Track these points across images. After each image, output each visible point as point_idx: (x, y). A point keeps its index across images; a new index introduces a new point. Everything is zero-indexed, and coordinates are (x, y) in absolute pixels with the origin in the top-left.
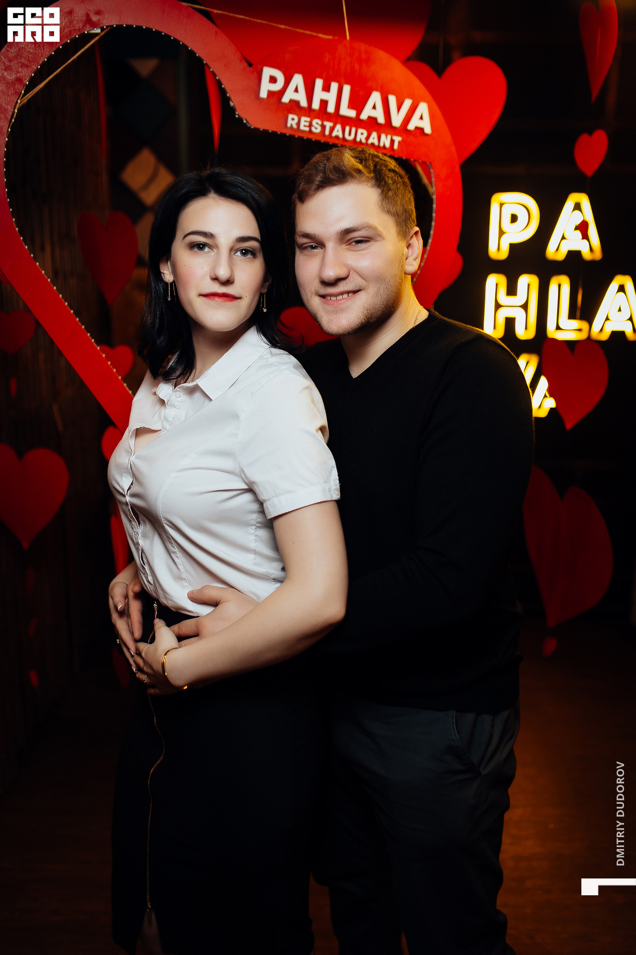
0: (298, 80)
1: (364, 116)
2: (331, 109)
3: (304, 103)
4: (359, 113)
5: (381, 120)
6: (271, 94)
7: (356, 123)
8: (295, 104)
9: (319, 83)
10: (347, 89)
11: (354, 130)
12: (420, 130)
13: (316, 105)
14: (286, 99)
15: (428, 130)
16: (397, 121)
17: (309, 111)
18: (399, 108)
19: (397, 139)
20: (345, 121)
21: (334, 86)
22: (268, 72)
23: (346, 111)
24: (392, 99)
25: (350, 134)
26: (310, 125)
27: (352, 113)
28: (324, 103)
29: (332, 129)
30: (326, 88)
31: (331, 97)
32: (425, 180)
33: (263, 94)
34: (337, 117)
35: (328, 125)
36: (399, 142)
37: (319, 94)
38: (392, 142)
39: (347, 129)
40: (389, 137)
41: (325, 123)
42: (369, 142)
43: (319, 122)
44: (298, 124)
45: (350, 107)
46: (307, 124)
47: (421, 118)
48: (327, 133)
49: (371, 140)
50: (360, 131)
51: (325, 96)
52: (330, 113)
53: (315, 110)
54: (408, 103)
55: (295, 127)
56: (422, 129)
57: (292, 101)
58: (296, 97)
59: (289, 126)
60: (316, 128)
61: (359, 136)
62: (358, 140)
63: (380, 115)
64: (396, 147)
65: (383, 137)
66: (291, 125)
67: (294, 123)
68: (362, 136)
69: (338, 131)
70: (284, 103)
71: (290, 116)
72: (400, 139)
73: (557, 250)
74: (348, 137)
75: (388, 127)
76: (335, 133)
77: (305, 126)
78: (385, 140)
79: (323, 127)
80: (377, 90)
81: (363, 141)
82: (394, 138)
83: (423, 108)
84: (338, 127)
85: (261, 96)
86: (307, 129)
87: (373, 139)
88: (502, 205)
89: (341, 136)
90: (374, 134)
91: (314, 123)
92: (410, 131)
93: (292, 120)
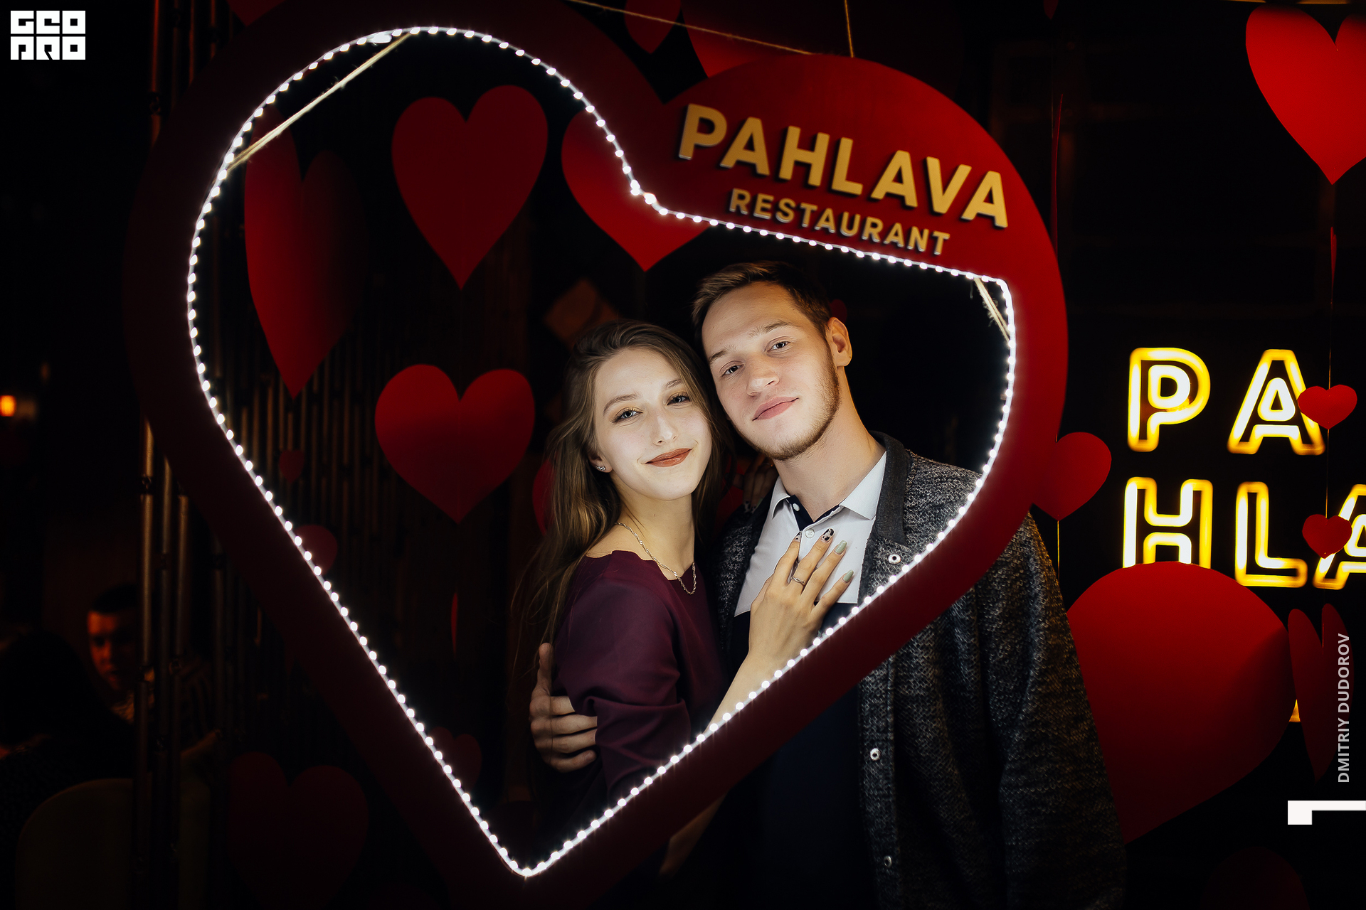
0: (753, 127)
1: (878, 193)
2: (815, 178)
3: (763, 168)
4: (870, 186)
5: (912, 201)
6: (698, 148)
7: (864, 205)
8: (746, 169)
9: (794, 134)
10: (846, 145)
11: (858, 218)
12: (986, 220)
13: (786, 172)
14: (728, 162)
15: (1002, 221)
16: (942, 202)
17: (773, 183)
18: (946, 181)
19: (942, 236)
20: (842, 202)
21: (823, 140)
22: (696, 113)
23: (841, 183)
24: (934, 165)
25: (850, 227)
26: (775, 209)
27: (856, 189)
28: (802, 169)
29: (816, 217)
30: (808, 143)
31: (817, 159)
32: (994, 313)
33: (686, 153)
34: (827, 196)
35: (809, 208)
36: (945, 241)
37: (792, 153)
38: (932, 241)
39: (846, 216)
40: (926, 232)
41: (804, 205)
42: (887, 242)
43: (793, 204)
44: (751, 207)
45: (851, 177)
46: (768, 206)
47: (989, 199)
48: (805, 224)
49: (891, 238)
50: (870, 220)
51: (804, 156)
52: (813, 187)
53: (784, 181)
54: (963, 172)
55: (745, 212)
56: (991, 219)
57: (739, 164)
58: (748, 157)
59: (733, 209)
60: (786, 214)
61: (868, 230)
62: (865, 237)
63: (908, 191)
64: (938, 252)
65: (915, 231)
66: (738, 208)
67: (743, 204)
68: (872, 231)
69: (827, 220)
70: (725, 169)
71: (736, 192)
72: (947, 236)
73: (1246, 438)
74: (845, 232)
75: (924, 215)
76: (822, 224)
77: (764, 210)
78: (919, 239)
79: (799, 213)
80: (904, 149)
81: (876, 239)
82: (936, 234)
83: (993, 181)
84: (829, 212)
85: (681, 156)
86: (767, 216)
87: (896, 236)
88: (1146, 365)
89: (832, 231)
90: (898, 227)
91: (782, 204)
92: (967, 221)
93: (738, 200)
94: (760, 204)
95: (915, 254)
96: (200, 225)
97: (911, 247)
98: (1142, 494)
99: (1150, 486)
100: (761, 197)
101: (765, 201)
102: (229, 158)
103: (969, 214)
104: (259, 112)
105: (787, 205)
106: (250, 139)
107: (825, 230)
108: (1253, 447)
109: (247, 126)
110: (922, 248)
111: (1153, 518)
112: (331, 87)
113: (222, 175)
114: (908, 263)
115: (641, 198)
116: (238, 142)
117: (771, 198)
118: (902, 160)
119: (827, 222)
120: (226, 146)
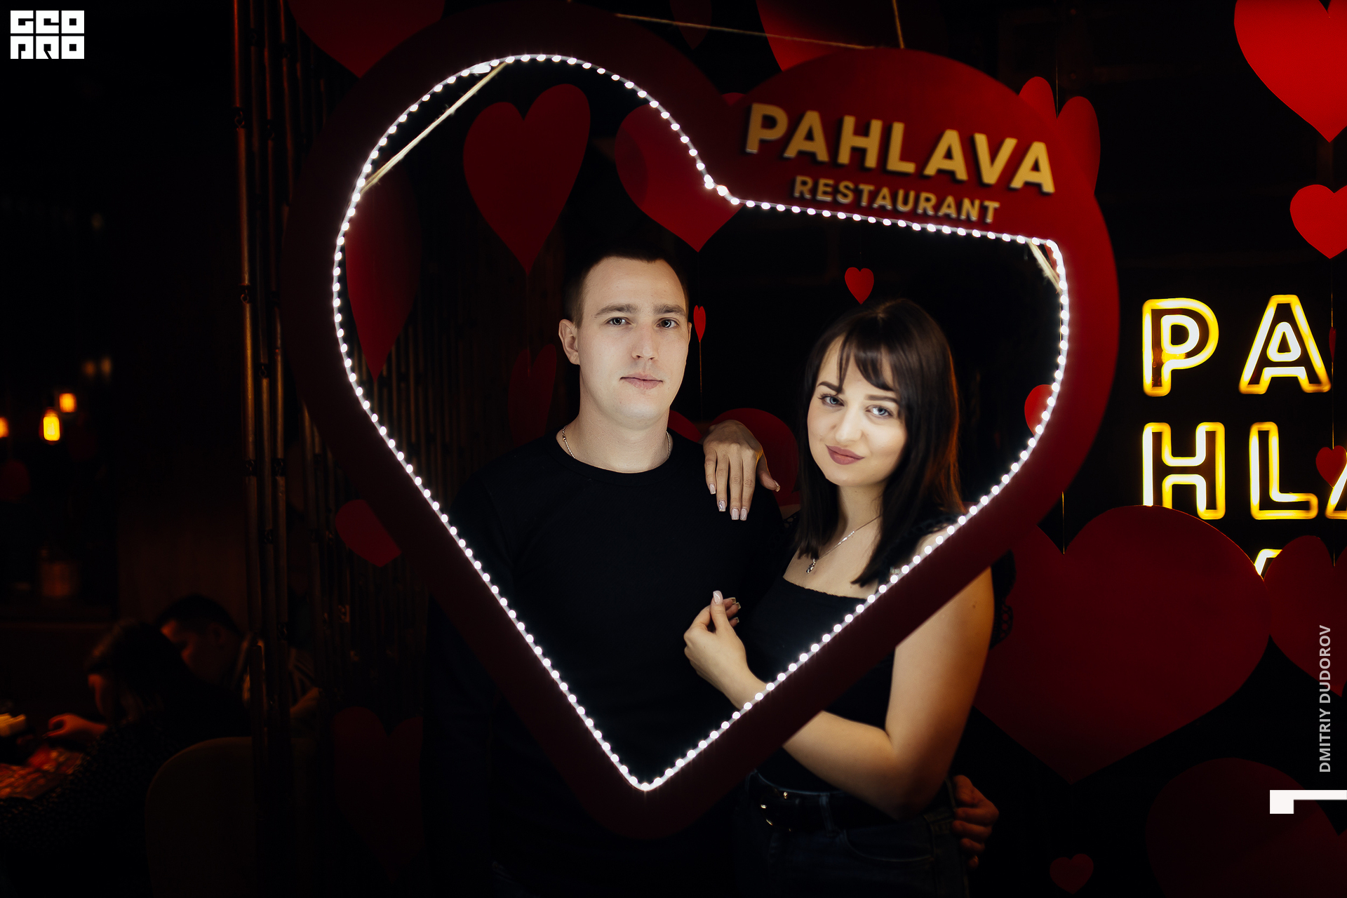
0: (812, 119)
1: (930, 170)
2: (871, 161)
3: (823, 156)
4: (922, 162)
5: (962, 174)
6: (763, 143)
7: (918, 182)
8: (807, 158)
9: (849, 123)
10: (898, 129)
11: (912, 194)
12: (1033, 187)
13: (844, 157)
14: (791, 153)
15: (1049, 187)
16: (991, 174)
17: (833, 169)
18: (993, 155)
19: (992, 205)
20: (898, 181)
22: (759, 111)
23: (896, 164)
24: (981, 141)
25: (905, 202)
26: (835, 191)
27: (909, 167)
28: (859, 153)
29: (873, 196)
30: (863, 130)
31: (871, 144)
32: (1048, 271)
33: (752, 148)
34: (882, 176)
35: (866, 188)
36: (995, 209)
37: (849, 140)
38: (983, 210)
39: (901, 193)
40: (977, 203)
41: (862, 186)
42: (941, 214)
43: (851, 185)
44: (814, 191)
45: (904, 157)
46: (829, 189)
47: (1036, 167)
48: (864, 203)
49: (944, 211)
50: (924, 195)
51: (860, 142)
52: (869, 170)
53: (842, 166)
54: (1009, 145)
55: (808, 196)
56: (1037, 186)
57: (801, 154)
58: (808, 147)
59: (797, 194)
60: (845, 196)
61: (922, 204)
62: (920, 211)
63: (958, 166)
64: (989, 220)
65: (967, 203)
66: (802, 193)
67: (806, 189)
68: (927, 204)
69: (884, 198)
70: (788, 159)
71: (799, 179)
72: (996, 205)
73: (1255, 379)
74: (901, 208)
75: (975, 187)
76: (879, 202)
77: (825, 193)
78: (970, 209)
79: (858, 193)
80: (952, 128)
81: (931, 212)
82: (987, 203)
83: (1038, 151)
84: (885, 191)
85: (748, 150)
86: (828, 199)
87: (949, 209)
88: (1158, 315)
89: (889, 207)
90: (950, 200)
91: (842, 187)
92: (1015, 190)
93: (801, 186)
94: (821, 188)
95: (968, 224)
96: (341, 241)
97: (963, 217)
98: (1157, 437)
99: (1166, 430)
100: (822, 182)
101: (826, 185)
102: (361, 183)
103: (1017, 183)
104: (383, 142)
105: (847, 187)
106: (377, 165)
107: (882, 208)
108: (1262, 388)
109: (374, 154)
110: (974, 217)
111: (1169, 459)
112: (443, 113)
113: (356, 197)
114: (962, 232)
115: (715, 191)
116: (367, 168)
117: (831, 182)
118: (951, 138)
119: (883, 200)
120: (357, 173)
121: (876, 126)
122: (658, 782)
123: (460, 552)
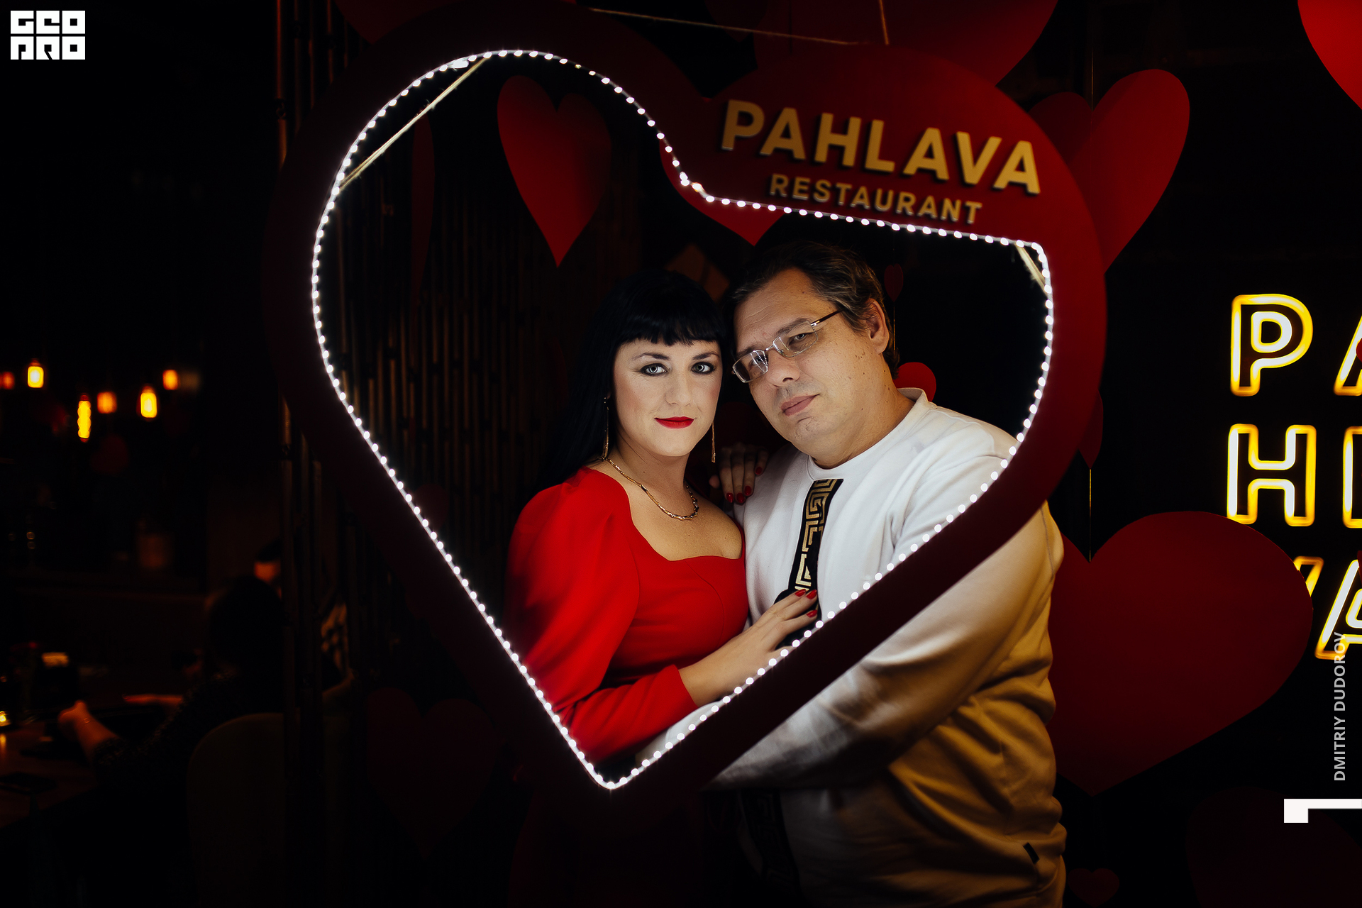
0: (789, 116)
1: (910, 169)
2: (849, 159)
3: (800, 154)
4: (902, 161)
5: (943, 174)
6: (739, 140)
7: (898, 181)
8: (783, 156)
9: (827, 120)
10: (878, 127)
11: (891, 194)
12: (1018, 188)
13: (821, 155)
14: (767, 150)
15: (1034, 187)
16: (973, 174)
17: (810, 167)
18: (976, 155)
19: (974, 206)
20: (876, 180)
22: (736, 107)
23: (874, 162)
24: (964, 139)
25: (884, 202)
26: (812, 190)
27: (889, 166)
28: (836, 151)
29: (851, 195)
30: (840, 128)
31: (850, 142)
33: (728, 145)
34: (860, 174)
35: (844, 187)
36: (977, 210)
37: (827, 138)
38: (965, 211)
39: (879, 192)
40: (958, 203)
41: (839, 185)
42: (920, 214)
43: (828, 184)
44: (790, 189)
45: (883, 156)
46: (805, 188)
47: (1021, 167)
48: (841, 203)
49: (924, 211)
50: (903, 195)
51: (838, 140)
52: (847, 168)
53: (820, 164)
54: (993, 144)
55: (784, 195)
56: (1023, 187)
57: (777, 151)
58: (785, 144)
59: (773, 193)
60: (822, 195)
61: (901, 204)
62: (899, 211)
63: (939, 166)
64: (971, 221)
65: (947, 203)
66: (778, 192)
67: (782, 187)
68: (906, 204)
69: (862, 197)
70: (765, 156)
71: (776, 177)
72: (979, 205)
73: (1352, 381)
74: (880, 207)
75: (956, 186)
76: (856, 201)
77: (801, 192)
78: (952, 209)
79: (835, 192)
80: (934, 126)
81: (910, 213)
82: (969, 204)
83: (1024, 150)
84: (863, 190)
85: (724, 147)
86: (805, 197)
87: (929, 208)
89: (867, 207)
90: (930, 200)
91: (818, 186)
92: (999, 190)
93: (778, 184)
94: (797, 187)
95: (949, 225)
96: (320, 234)
97: (944, 217)
98: (1244, 439)
99: (1253, 432)
100: (798, 180)
101: (802, 183)
102: (340, 176)
103: (1001, 183)
104: (362, 136)
105: (823, 186)
106: (357, 160)
107: (860, 207)
108: (1358, 390)
109: (354, 149)
110: (955, 218)
111: (1255, 463)
112: (424, 109)
113: (336, 191)
114: (943, 233)
115: (690, 187)
116: (347, 162)
117: (807, 180)
118: (932, 137)
119: (861, 200)
120: (337, 166)
121: (855, 124)
122: (624, 781)
123: (432, 544)
